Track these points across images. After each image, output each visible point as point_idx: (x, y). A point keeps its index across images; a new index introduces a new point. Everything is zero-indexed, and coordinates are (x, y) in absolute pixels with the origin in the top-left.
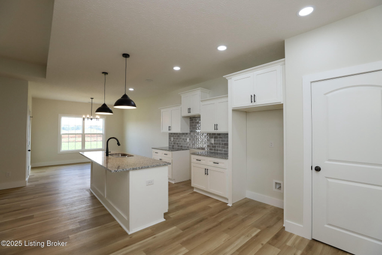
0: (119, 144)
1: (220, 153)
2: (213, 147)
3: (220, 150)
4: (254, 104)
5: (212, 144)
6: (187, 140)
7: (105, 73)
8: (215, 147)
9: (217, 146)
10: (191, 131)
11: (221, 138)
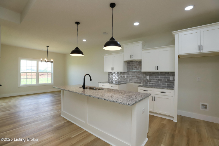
0: (91, 80)
1: (154, 86)
2: (148, 81)
3: (154, 84)
4: (201, 51)
5: (148, 79)
6: (124, 76)
7: (78, 23)
8: (150, 81)
9: (152, 81)
10: (128, 71)
11: (155, 75)
